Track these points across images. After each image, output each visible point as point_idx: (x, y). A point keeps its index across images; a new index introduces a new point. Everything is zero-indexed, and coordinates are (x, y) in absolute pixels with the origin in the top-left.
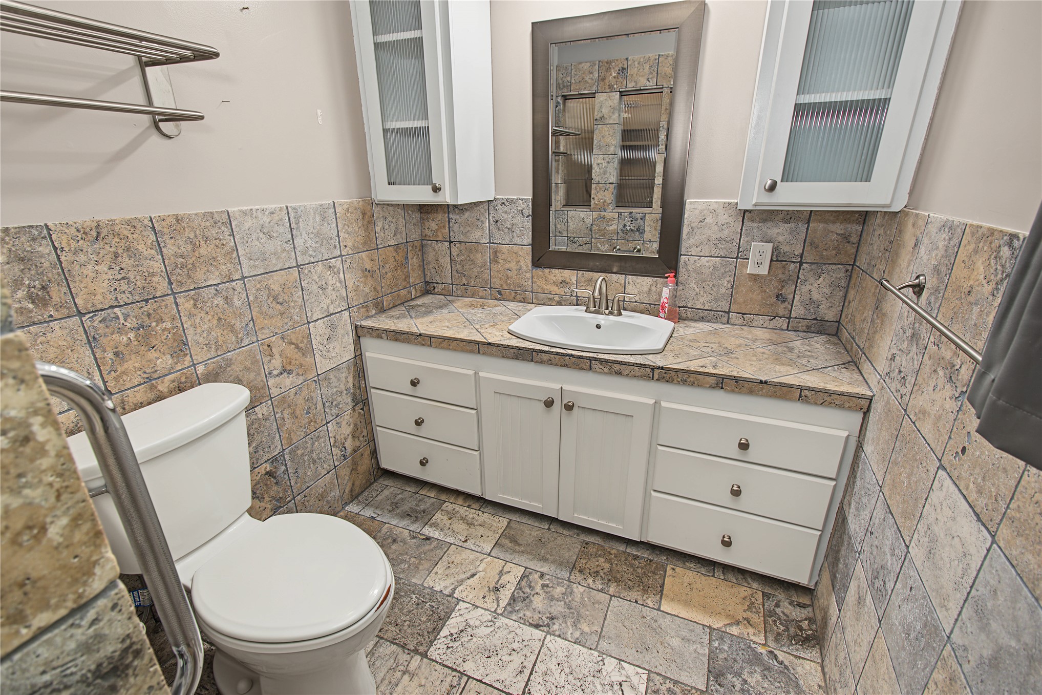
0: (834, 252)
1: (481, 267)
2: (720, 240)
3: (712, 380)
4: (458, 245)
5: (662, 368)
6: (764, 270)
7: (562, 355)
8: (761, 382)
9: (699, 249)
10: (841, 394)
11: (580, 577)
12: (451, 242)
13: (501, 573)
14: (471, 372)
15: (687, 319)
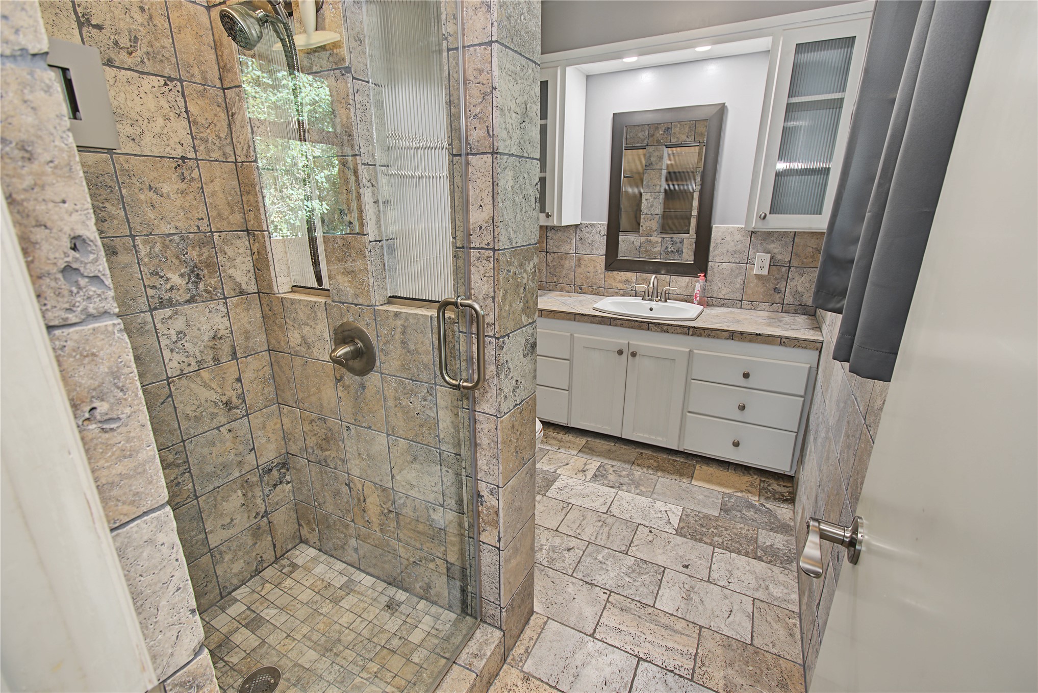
0: (811, 260)
1: (568, 270)
2: (735, 252)
3: (726, 334)
4: (552, 254)
5: (695, 327)
6: (765, 272)
7: (630, 320)
8: (757, 334)
9: (721, 258)
10: (805, 340)
11: (637, 468)
12: (547, 252)
13: (585, 464)
14: (569, 334)
15: (713, 305)
